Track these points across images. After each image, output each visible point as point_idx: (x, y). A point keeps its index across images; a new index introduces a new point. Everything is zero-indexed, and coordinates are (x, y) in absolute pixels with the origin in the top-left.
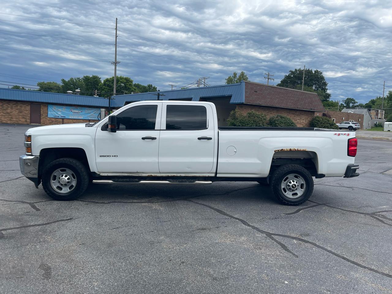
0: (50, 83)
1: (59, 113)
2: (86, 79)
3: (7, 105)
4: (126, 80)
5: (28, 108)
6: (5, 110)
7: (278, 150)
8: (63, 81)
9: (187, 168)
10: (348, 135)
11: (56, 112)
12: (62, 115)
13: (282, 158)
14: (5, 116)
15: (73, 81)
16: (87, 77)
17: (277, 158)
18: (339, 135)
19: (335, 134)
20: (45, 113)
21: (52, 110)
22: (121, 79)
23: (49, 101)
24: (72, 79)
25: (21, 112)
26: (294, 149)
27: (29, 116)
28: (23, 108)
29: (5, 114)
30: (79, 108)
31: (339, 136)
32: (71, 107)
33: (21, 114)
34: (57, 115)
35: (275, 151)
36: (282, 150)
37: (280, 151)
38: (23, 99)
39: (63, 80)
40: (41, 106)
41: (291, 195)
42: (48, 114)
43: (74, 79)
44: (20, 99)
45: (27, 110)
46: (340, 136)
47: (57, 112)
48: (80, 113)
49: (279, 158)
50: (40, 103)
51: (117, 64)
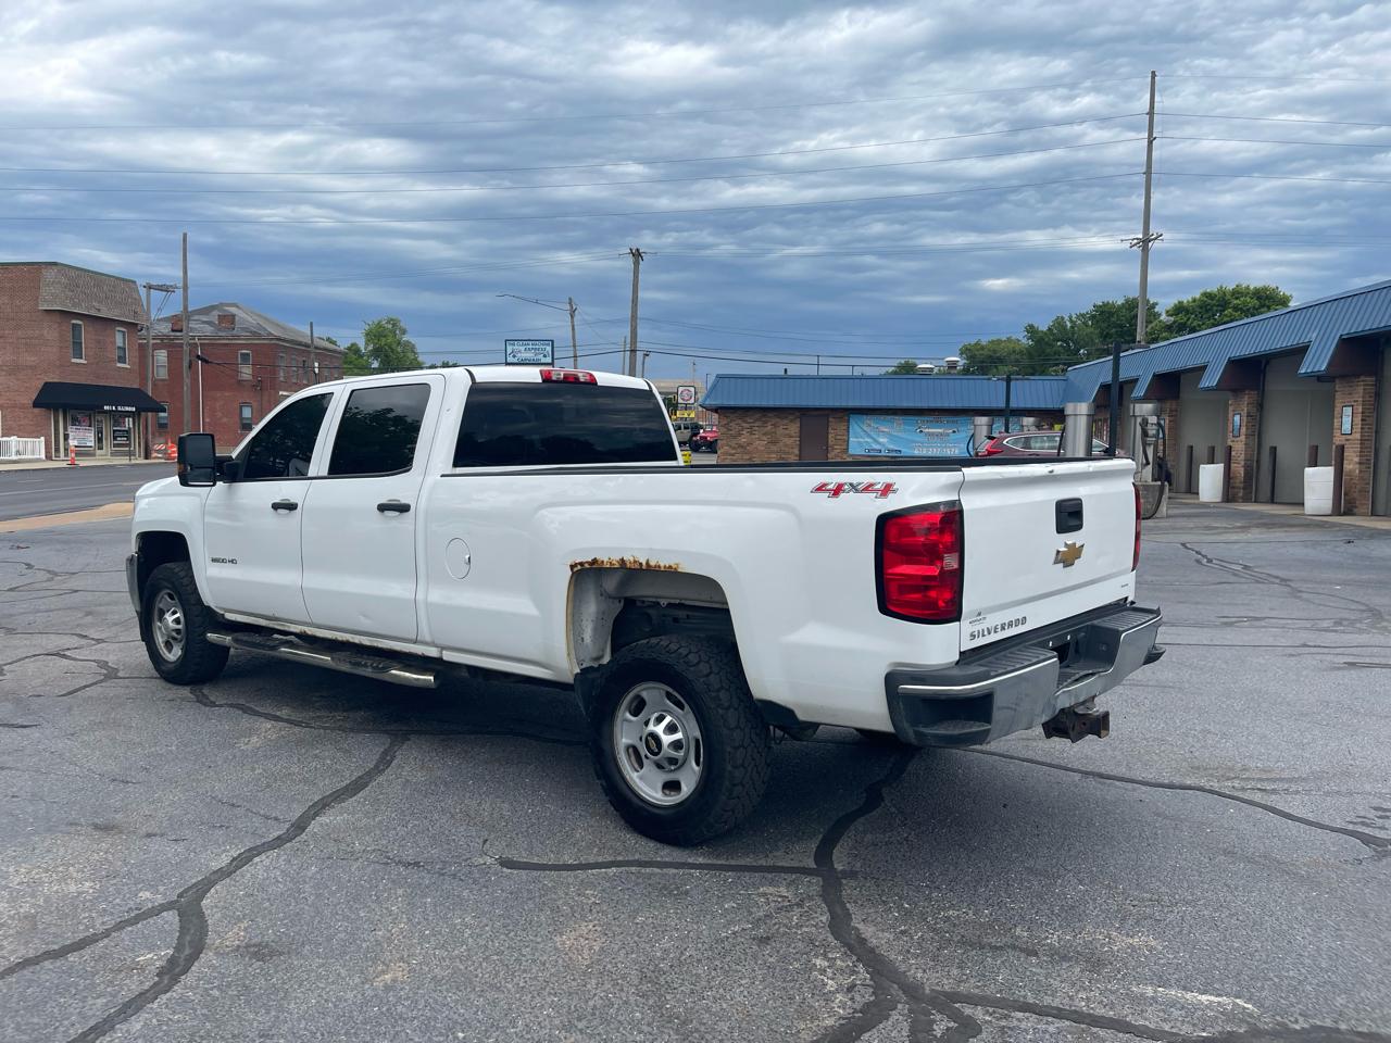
0: (999, 342)
1: (881, 440)
2: (1102, 312)
3: (740, 421)
4: (1259, 298)
5: (794, 428)
6: (735, 437)
7: (581, 564)
8: (1031, 330)
9: (362, 618)
10: (887, 489)
11: (872, 438)
12: (891, 447)
13: (687, 603)
14: (733, 455)
15: (1065, 327)
16: (1105, 305)
17: (672, 601)
18: (837, 491)
19: (821, 488)
20: (840, 442)
21: (860, 430)
22: (1237, 298)
23: (852, 403)
24: (1059, 322)
25: (774, 442)
26: (635, 562)
27: (797, 451)
28: (780, 431)
29: (734, 448)
30: (945, 419)
31: (834, 500)
32: (919, 419)
33: (774, 448)
34: (878, 447)
35: (572, 567)
36: (595, 561)
37: (587, 566)
38: (778, 403)
39: (1031, 326)
40: (831, 419)
41: (660, 785)
42: (848, 445)
43: (1066, 318)
44: (771, 403)
45: (790, 432)
46: (842, 495)
47: (875, 436)
48: (948, 435)
49: (677, 601)
50: (826, 412)
51: (1150, 244)
